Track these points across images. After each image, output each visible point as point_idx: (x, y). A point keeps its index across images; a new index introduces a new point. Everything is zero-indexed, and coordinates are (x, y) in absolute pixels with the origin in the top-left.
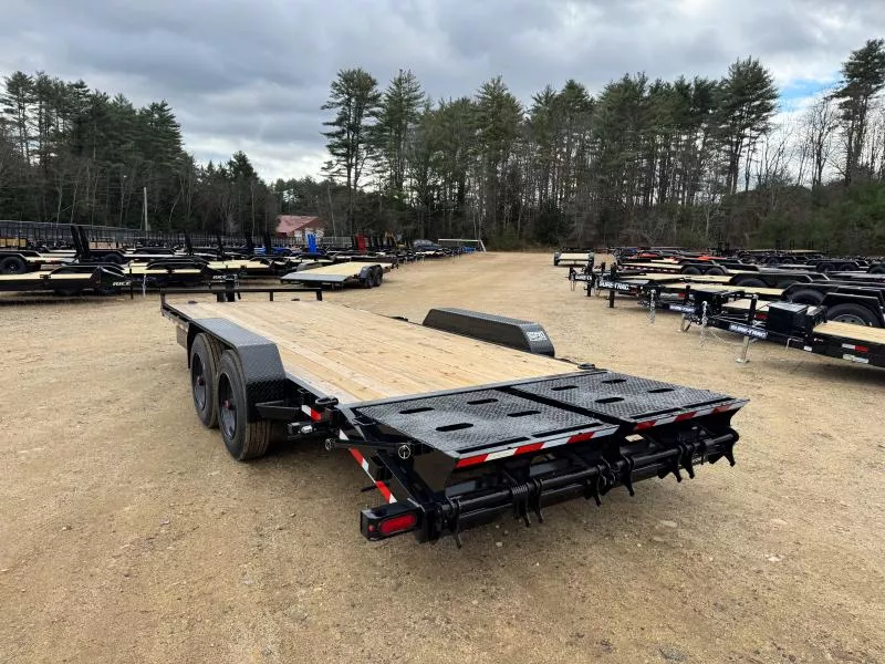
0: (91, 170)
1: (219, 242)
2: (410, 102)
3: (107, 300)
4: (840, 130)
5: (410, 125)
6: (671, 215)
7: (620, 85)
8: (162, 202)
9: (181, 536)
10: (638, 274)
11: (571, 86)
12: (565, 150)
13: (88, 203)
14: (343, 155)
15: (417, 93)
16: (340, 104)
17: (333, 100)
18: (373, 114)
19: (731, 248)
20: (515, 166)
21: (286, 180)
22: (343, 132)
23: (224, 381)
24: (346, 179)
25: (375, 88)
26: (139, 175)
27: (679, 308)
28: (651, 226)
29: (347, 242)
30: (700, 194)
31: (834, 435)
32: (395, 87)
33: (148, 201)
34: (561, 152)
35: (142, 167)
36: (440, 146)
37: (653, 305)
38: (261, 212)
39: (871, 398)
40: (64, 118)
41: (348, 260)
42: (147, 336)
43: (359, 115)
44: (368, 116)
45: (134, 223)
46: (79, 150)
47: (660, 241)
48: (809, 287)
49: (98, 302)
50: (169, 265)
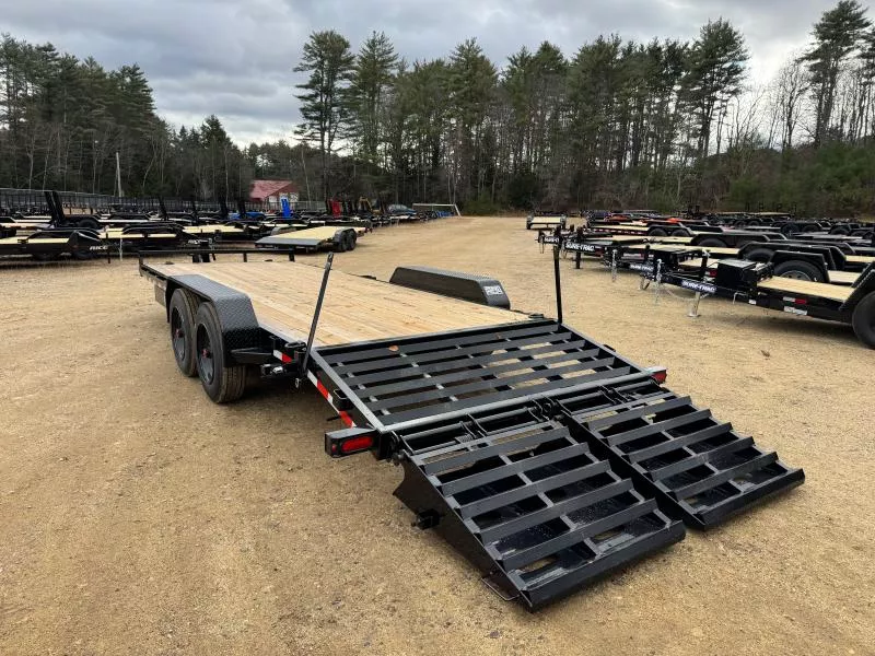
0: (63, 135)
1: (194, 209)
2: (384, 64)
3: (86, 265)
4: (810, 92)
5: (384, 88)
6: (643, 178)
7: (594, 47)
8: (135, 168)
9: (167, 464)
10: (605, 236)
11: (546, 48)
12: (539, 112)
13: (60, 169)
14: (316, 118)
15: (391, 55)
16: (313, 67)
17: (305, 62)
18: (346, 76)
19: (701, 211)
20: (490, 129)
21: (259, 144)
22: (316, 96)
23: (201, 331)
24: (318, 143)
25: (348, 50)
26: (111, 140)
27: (639, 267)
28: (623, 189)
29: (321, 207)
30: (672, 157)
31: (766, 377)
32: (368, 49)
33: (121, 167)
34: (535, 115)
35: (115, 133)
36: (415, 108)
37: (614, 265)
38: (235, 177)
39: (806, 346)
40: (33, 82)
41: (322, 225)
42: (127, 297)
43: (333, 78)
44: (341, 78)
45: (107, 188)
46: (48, 115)
47: (632, 204)
48: (764, 247)
49: (76, 266)
50: (145, 229)
